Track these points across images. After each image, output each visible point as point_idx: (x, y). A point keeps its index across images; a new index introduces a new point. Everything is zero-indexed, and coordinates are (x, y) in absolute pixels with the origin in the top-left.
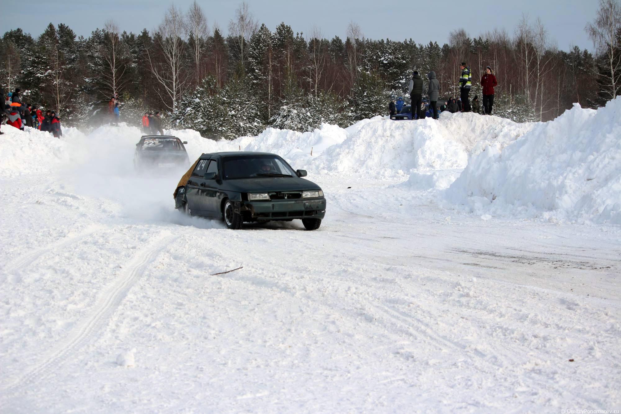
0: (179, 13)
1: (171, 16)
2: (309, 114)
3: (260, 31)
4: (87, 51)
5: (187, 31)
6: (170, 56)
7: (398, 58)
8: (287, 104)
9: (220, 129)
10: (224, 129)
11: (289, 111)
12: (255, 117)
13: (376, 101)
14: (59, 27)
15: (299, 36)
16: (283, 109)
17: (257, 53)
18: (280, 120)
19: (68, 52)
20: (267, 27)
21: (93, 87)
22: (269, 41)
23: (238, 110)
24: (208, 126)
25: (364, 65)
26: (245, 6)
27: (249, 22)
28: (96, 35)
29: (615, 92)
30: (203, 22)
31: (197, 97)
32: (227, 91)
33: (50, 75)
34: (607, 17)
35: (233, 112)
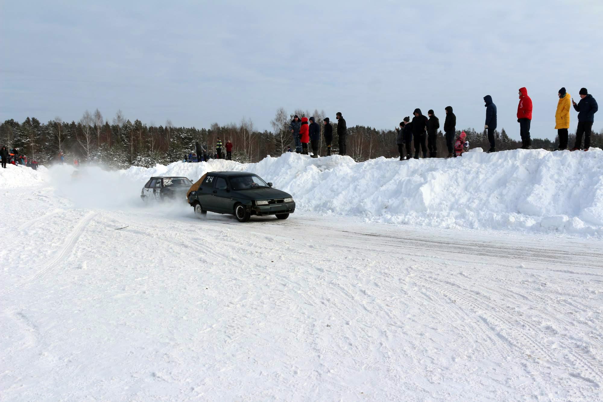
0: (90, 114)
1: (86, 115)
2: (149, 160)
3: (127, 123)
4: (46, 131)
6: (86, 133)
7: (188, 135)
8: (140, 155)
11: (141, 159)
12: (125, 161)
13: (179, 154)
14: (32, 119)
15: (145, 125)
19: (37, 131)
21: (50, 147)
25: (174, 138)
26: (120, 112)
27: (122, 119)
28: (50, 123)
29: (283, 150)
31: (99, 152)
32: (113, 149)
33: (29, 141)
34: (280, 118)
35: (116, 159)
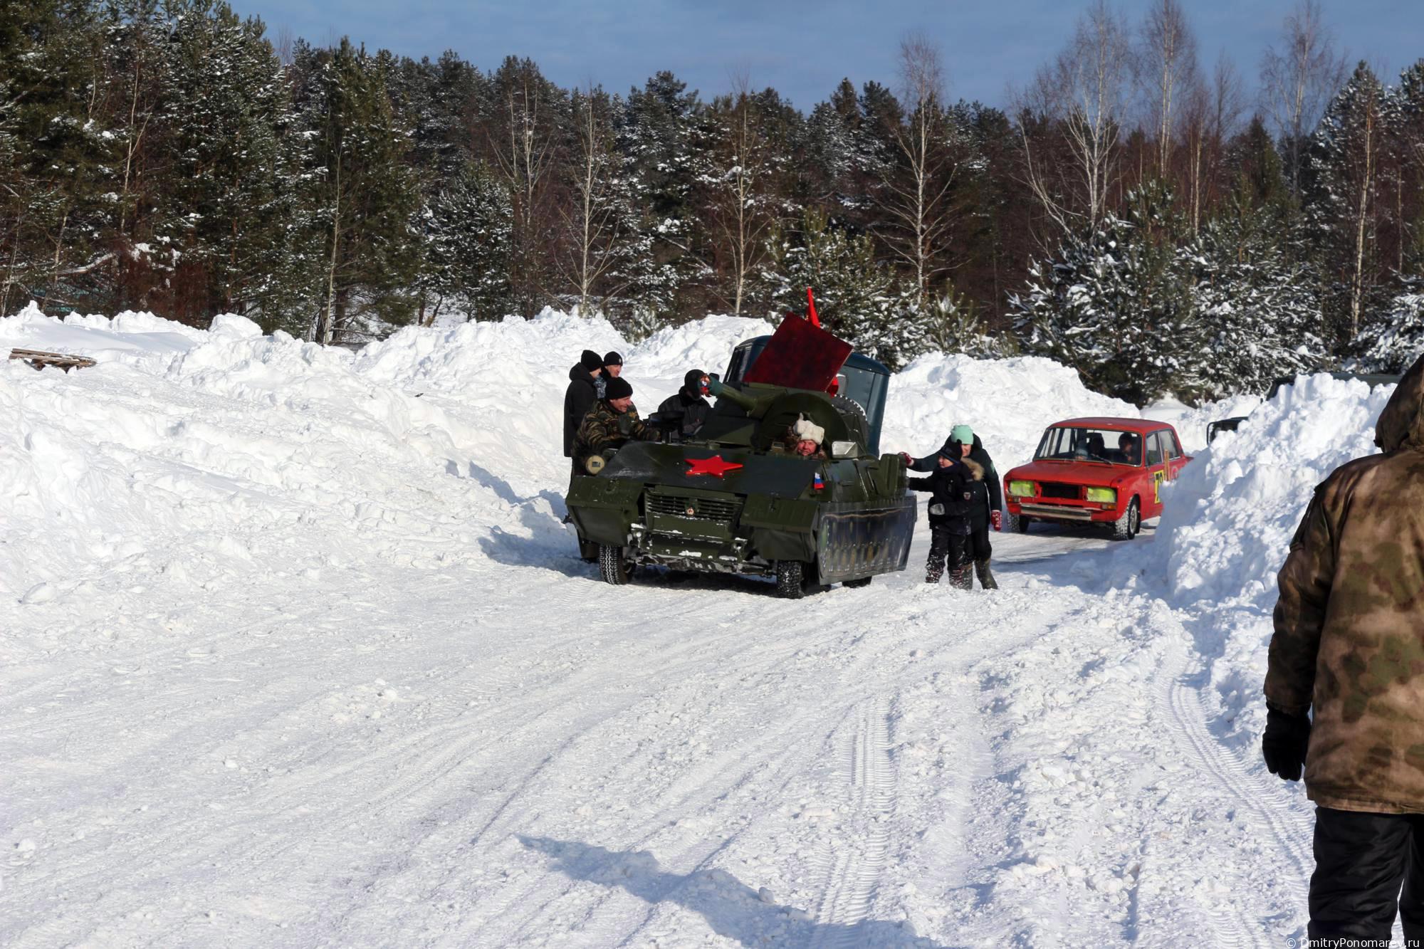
5: (1137, 74)
9: (1158, 363)
10: (1175, 363)
16: (1403, 305)
17: (1340, 146)
18: (1390, 341)
20: (1373, 70)
22: (1376, 112)
23: (1246, 303)
24: (1115, 350)
30: (1186, 51)
